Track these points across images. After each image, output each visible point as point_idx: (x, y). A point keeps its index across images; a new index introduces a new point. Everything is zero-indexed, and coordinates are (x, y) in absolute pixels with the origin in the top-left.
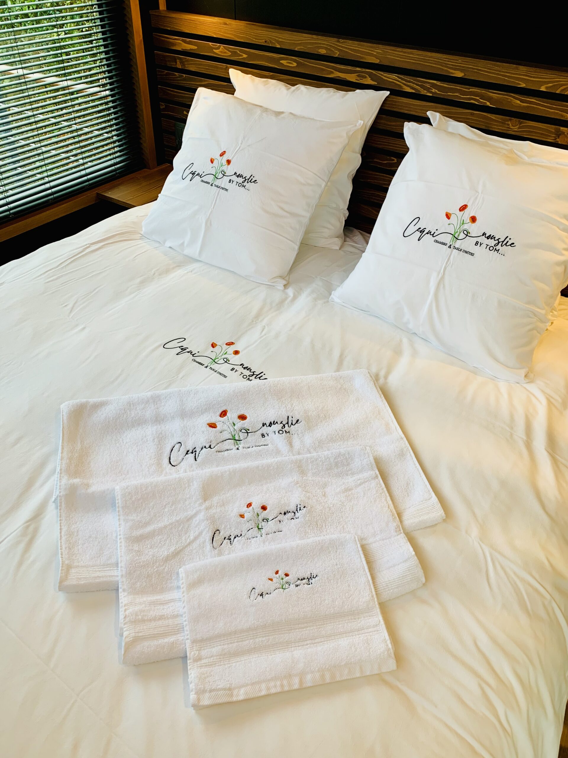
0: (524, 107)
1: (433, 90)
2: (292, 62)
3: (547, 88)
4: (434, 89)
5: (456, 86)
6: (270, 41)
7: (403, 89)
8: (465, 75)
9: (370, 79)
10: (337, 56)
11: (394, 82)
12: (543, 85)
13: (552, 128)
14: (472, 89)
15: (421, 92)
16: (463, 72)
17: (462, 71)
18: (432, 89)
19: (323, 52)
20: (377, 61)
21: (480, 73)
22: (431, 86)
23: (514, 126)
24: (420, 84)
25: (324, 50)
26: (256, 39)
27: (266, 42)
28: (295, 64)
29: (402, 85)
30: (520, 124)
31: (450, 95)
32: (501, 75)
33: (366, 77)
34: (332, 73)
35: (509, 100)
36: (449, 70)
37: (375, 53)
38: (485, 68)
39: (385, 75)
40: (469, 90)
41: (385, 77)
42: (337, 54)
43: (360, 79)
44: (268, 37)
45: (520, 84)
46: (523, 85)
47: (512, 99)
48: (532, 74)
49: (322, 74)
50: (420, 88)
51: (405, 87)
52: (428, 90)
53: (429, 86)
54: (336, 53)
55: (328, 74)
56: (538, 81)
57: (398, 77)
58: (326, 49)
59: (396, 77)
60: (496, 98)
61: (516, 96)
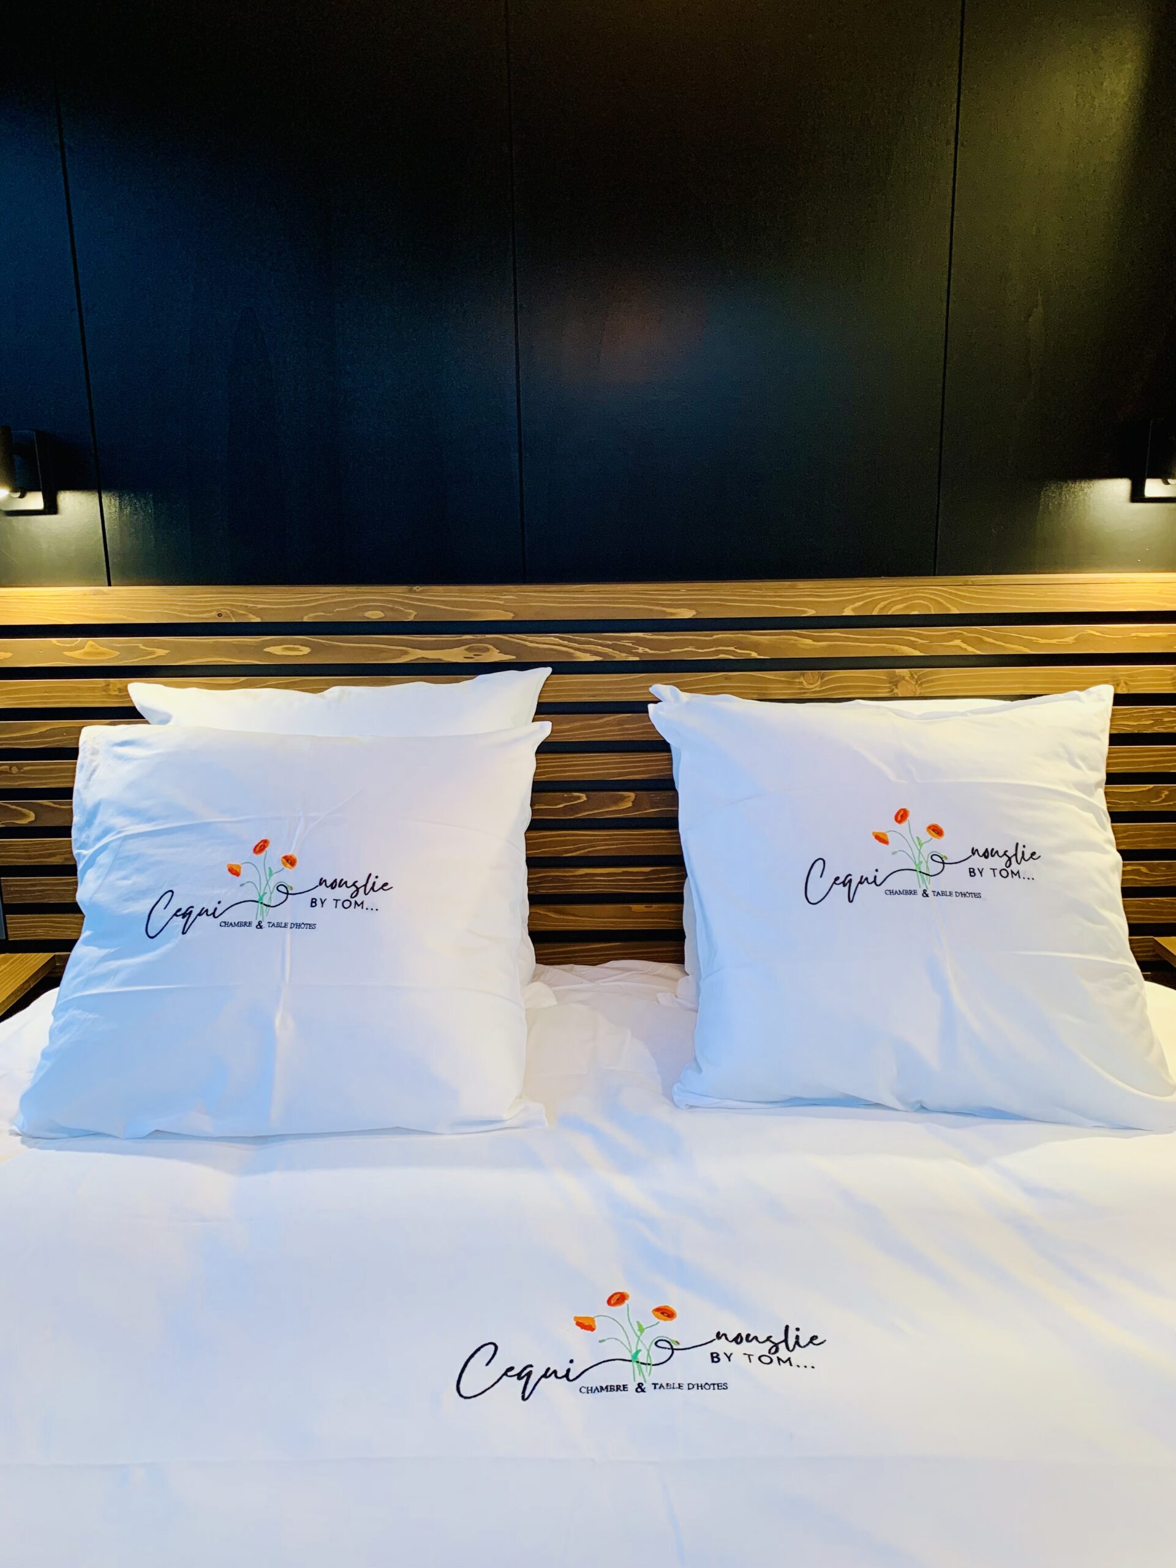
0: (822, 648)
1: (641, 650)
2: (296, 646)
3: (854, 610)
4: (641, 648)
5: (683, 635)
6: (232, 612)
7: (575, 658)
8: (698, 613)
9: (498, 651)
10: (411, 618)
11: (552, 650)
12: (847, 607)
13: (881, 674)
14: (717, 634)
15: (615, 657)
16: (694, 609)
17: (690, 607)
18: (638, 649)
19: (375, 615)
20: (509, 616)
21: (725, 605)
22: (633, 643)
23: (812, 684)
24: (610, 643)
25: (380, 612)
26: (190, 613)
27: (220, 615)
28: (306, 650)
29: (571, 651)
30: (822, 678)
31: (677, 653)
32: (766, 602)
33: (488, 650)
34: (406, 653)
35: (792, 642)
36: (664, 609)
37: (502, 603)
38: (736, 595)
39: (531, 638)
40: (711, 638)
41: (531, 642)
42: (411, 616)
43: (475, 655)
44: (223, 605)
45: (805, 612)
46: (811, 613)
47: (797, 638)
48: (824, 592)
49: (378, 660)
50: (611, 650)
51: (578, 654)
52: (628, 650)
53: (630, 645)
54: (410, 614)
55: (395, 658)
56: (835, 602)
57: (560, 638)
58: (382, 609)
59: (557, 639)
60: (766, 642)
61: (803, 632)
